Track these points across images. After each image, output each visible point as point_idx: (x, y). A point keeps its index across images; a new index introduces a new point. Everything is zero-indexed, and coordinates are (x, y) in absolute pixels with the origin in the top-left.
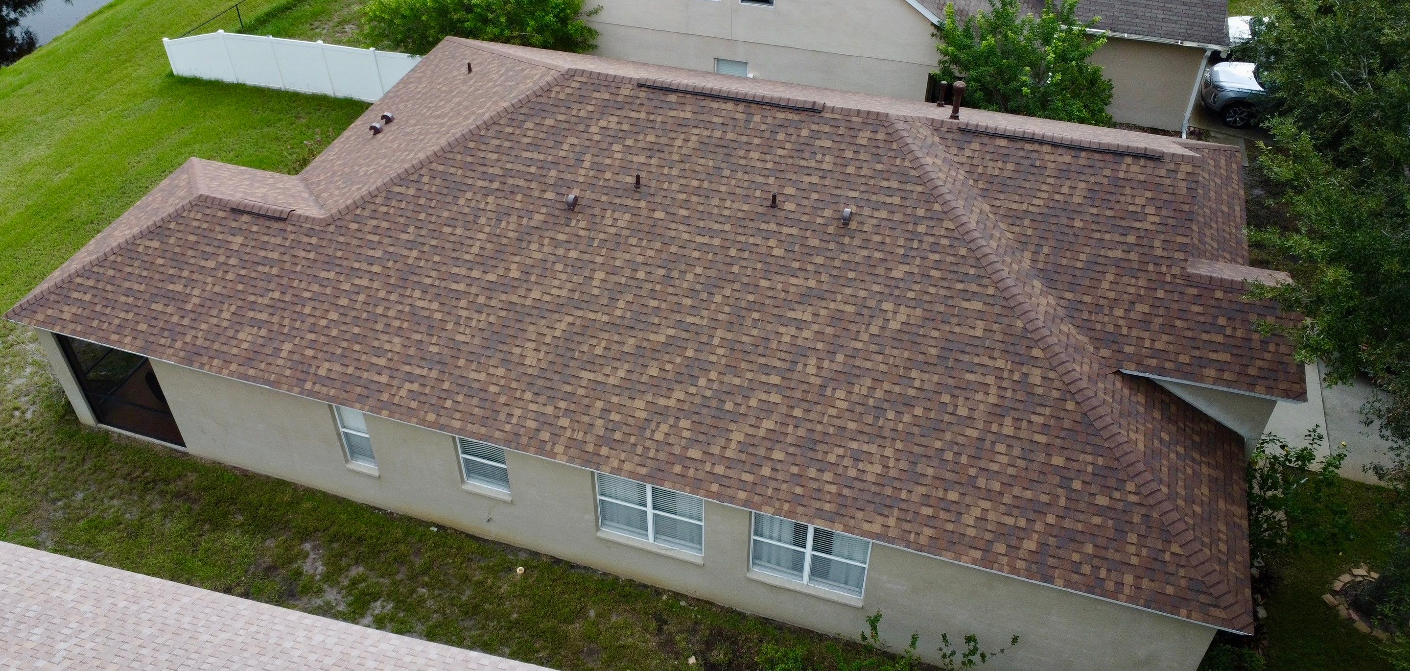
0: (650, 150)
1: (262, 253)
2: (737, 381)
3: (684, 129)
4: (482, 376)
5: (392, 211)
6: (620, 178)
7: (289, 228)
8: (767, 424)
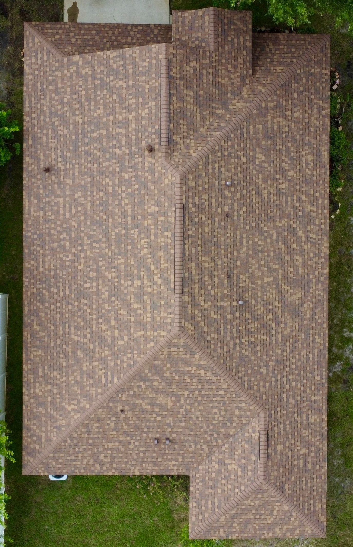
0: (211, 276)
1: (282, 433)
2: (292, 213)
3: (200, 264)
4: (308, 312)
5: (256, 383)
6: (225, 286)
7: (270, 427)
8: (304, 198)
